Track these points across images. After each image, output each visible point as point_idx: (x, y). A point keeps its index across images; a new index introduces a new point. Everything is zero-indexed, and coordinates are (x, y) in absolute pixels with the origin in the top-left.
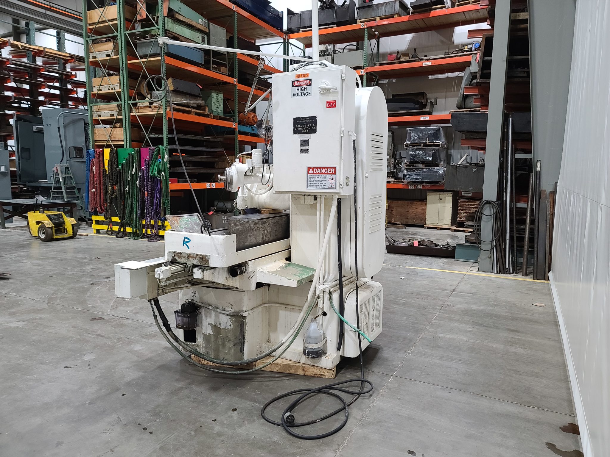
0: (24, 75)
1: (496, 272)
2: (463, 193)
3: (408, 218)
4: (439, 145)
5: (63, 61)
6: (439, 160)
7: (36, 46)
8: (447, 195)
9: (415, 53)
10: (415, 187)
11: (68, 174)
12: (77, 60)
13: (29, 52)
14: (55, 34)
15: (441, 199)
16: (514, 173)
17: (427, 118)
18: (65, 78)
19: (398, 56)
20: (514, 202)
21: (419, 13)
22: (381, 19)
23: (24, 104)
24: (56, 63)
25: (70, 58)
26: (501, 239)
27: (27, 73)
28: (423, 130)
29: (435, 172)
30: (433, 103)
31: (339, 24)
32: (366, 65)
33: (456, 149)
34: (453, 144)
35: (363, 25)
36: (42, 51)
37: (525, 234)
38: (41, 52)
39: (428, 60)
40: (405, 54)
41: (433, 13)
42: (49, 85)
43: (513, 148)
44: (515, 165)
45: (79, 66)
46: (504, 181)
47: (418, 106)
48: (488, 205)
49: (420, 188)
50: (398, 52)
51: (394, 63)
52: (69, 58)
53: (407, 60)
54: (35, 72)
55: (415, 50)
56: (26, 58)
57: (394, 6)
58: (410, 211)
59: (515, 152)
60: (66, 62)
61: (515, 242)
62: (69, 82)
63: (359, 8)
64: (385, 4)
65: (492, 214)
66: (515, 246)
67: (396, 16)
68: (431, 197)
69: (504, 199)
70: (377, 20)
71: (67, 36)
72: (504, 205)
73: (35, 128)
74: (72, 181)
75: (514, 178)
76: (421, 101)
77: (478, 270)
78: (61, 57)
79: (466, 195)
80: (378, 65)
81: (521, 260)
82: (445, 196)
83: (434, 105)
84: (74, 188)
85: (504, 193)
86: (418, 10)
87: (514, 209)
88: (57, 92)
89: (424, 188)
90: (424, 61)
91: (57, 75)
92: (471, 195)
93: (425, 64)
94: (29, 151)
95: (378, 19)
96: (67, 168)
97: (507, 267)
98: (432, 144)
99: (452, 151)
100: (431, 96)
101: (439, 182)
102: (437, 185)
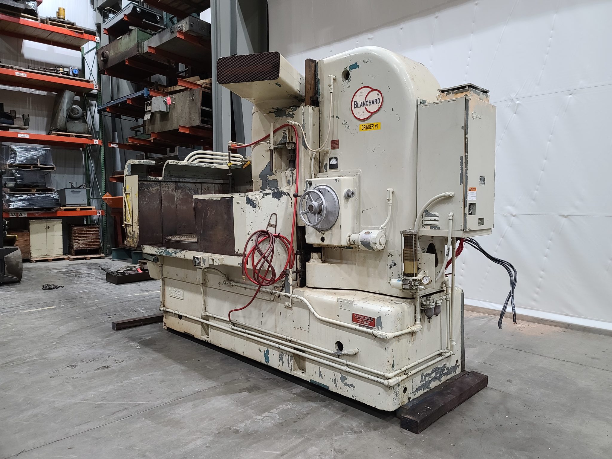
8: (55, 222)
10: (17, 215)
15: (49, 228)
17: (26, 136)
28: (32, 150)
49: (24, 216)
68: (34, 226)
82: (53, 223)
89: (31, 216)
93: (18, 74)
98: (44, 166)
101: (52, 208)
102: (50, 212)
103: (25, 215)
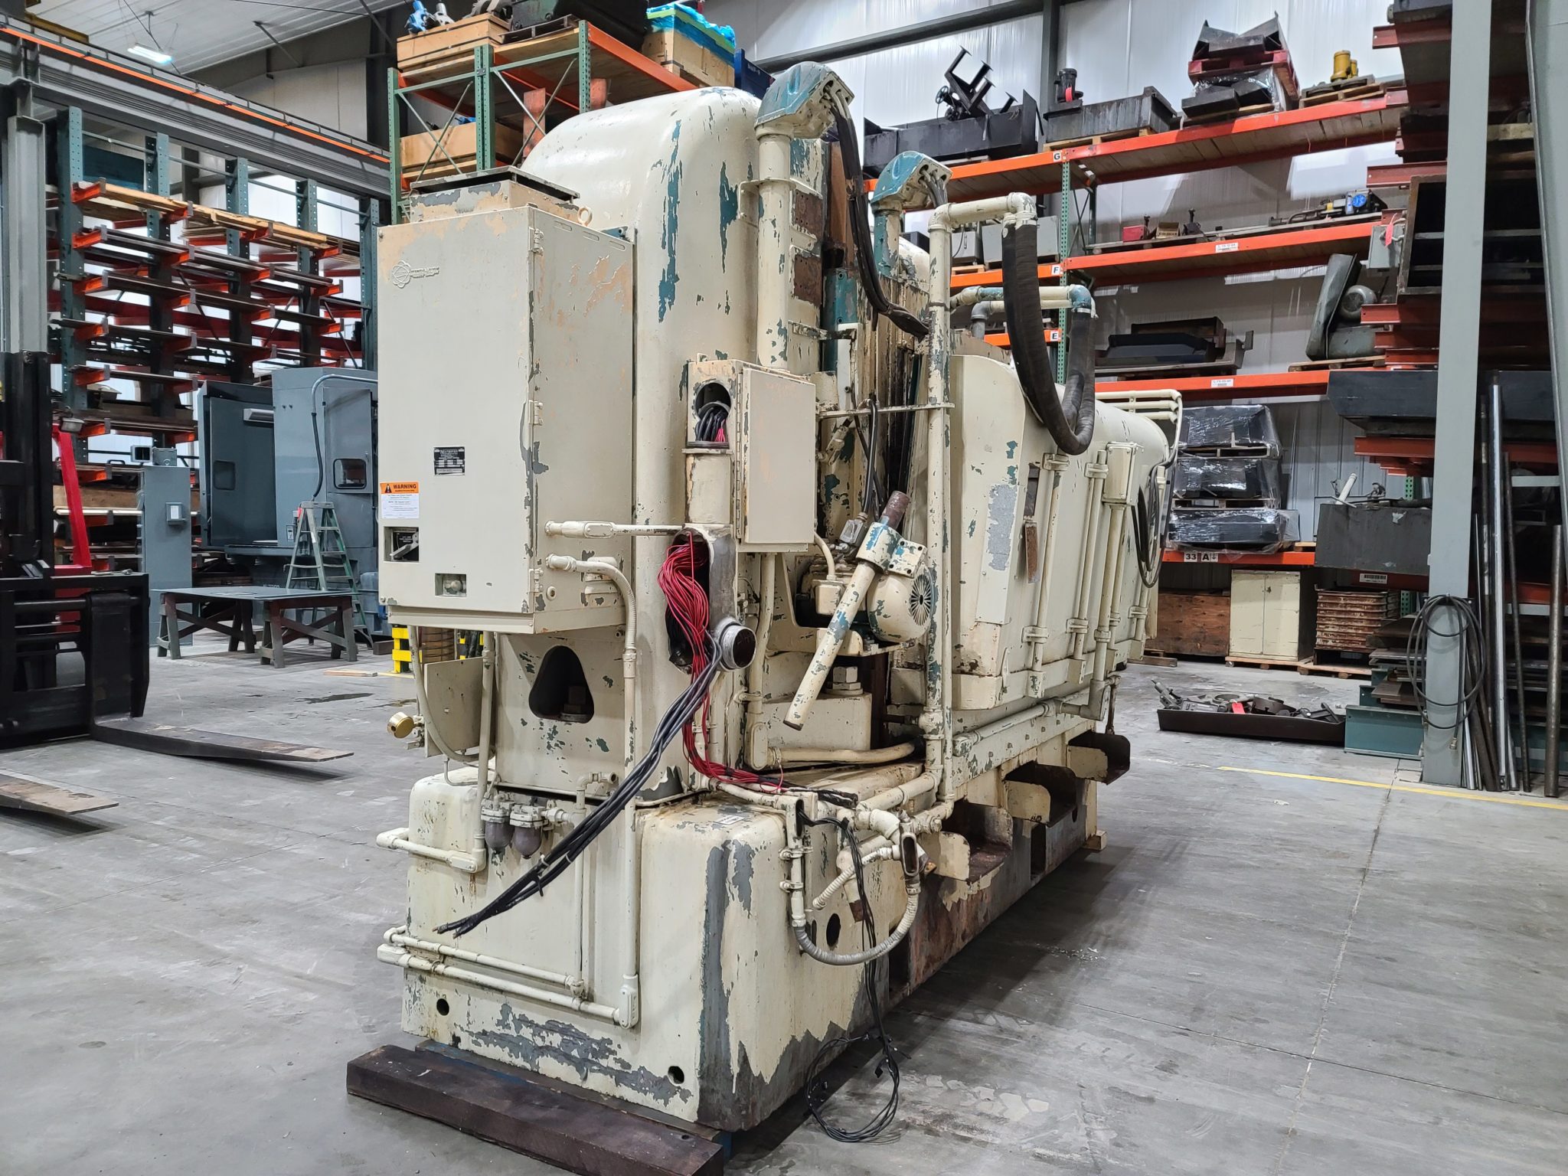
0: (218, 287)
1: (1471, 784)
2: (1362, 575)
3: (1179, 639)
4: (1264, 451)
5: (311, 254)
6: (1263, 490)
7: (251, 217)
8: (1284, 579)
9: (1192, 220)
10: (1199, 558)
11: (330, 525)
12: (344, 252)
13: (232, 231)
14: (293, 189)
15: (1269, 590)
16: (1510, 525)
17: (1228, 382)
18: (314, 294)
19: (1147, 231)
20: (1515, 602)
21: (1206, 123)
22: (1104, 140)
23: (216, 355)
24: (292, 258)
25: (328, 247)
26: (1482, 697)
27: (225, 281)
28: (1221, 413)
29: (1256, 519)
30: (1242, 344)
31: (995, 154)
32: (1064, 251)
33: (1302, 462)
34: (1293, 448)
35: (1059, 156)
36: (265, 229)
37: (1548, 686)
38: (262, 231)
39: (1227, 238)
40: (1166, 226)
41: (1240, 125)
42: (278, 311)
43: (1507, 459)
44: (1513, 504)
45: (347, 264)
46: (1486, 546)
47: (1203, 353)
48: (1444, 608)
49: (1212, 560)
50: (1147, 219)
51: (1140, 247)
52: (326, 246)
53: (1173, 238)
54: (244, 279)
55: (1192, 213)
56: (226, 246)
57: (1137, 108)
58: (1187, 620)
59: (1510, 471)
60: (319, 254)
61: (1522, 707)
62: (323, 303)
63: (1046, 116)
64: (1114, 105)
65: (1458, 631)
66: (1522, 718)
67: (1144, 133)
68: (1242, 585)
69: (1487, 592)
70: (1094, 143)
71: (322, 193)
72: (1487, 610)
73: (248, 413)
74: (338, 543)
75: (1511, 539)
76: (1210, 340)
77: (1421, 780)
78: (308, 243)
79: (1371, 581)
80: (1098, 252)
81: (1538, 754)
82: (1278, 581)
83: (1244, 350)
84: (341, 559)
85: (1486, 579)
86: (1201, 118)
87: (1516, 620)
88: (294, 326)
89: (1225, 562)
90: (1218, 241)
91: (295, 286)
92: (1385, 581)
93: (1221, 248)
94: (234, 469)
95: (1097, 140)
96: (327, 512)
97: (1503, 772)
98: (1246, 448)
99: (1292, 466)
100: (1235, 327)
101: (1264, 545)
102: (1260, 552)
103: (1213, 558)
